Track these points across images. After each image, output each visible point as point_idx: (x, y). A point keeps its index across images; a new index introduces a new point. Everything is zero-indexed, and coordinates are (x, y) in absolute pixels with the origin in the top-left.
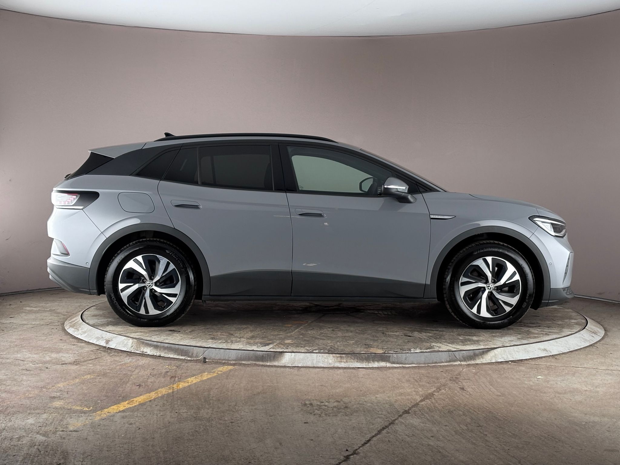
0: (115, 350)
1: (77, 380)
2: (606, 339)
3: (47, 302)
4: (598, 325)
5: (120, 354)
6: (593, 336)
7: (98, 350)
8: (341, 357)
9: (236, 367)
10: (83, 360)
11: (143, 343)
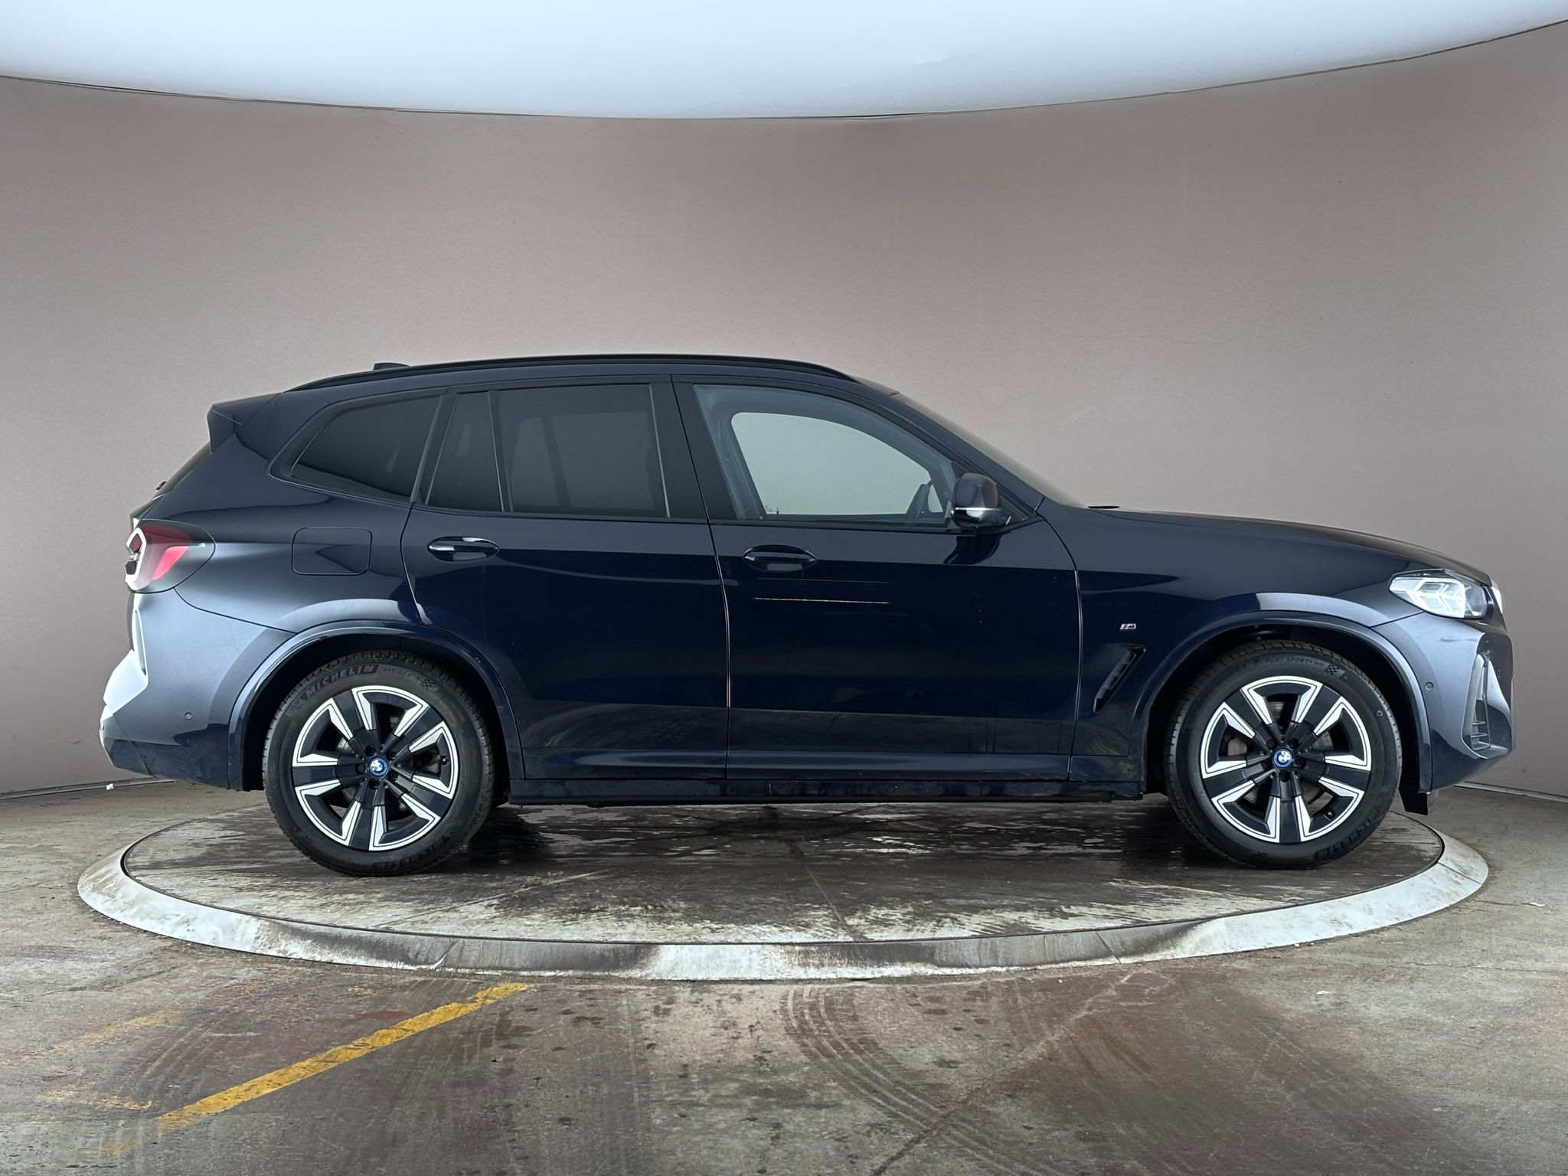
0: (211, 949)
1: (113, 1030)
2: (1489, 890)
3: (34, 827)
4: (1472, 853)
5: (227, 958)
6: (1460, 881)
7: (165, 949)
8: (807, 954)
9: (532, 986)
10: (126, 976)
11: (285, 928)
